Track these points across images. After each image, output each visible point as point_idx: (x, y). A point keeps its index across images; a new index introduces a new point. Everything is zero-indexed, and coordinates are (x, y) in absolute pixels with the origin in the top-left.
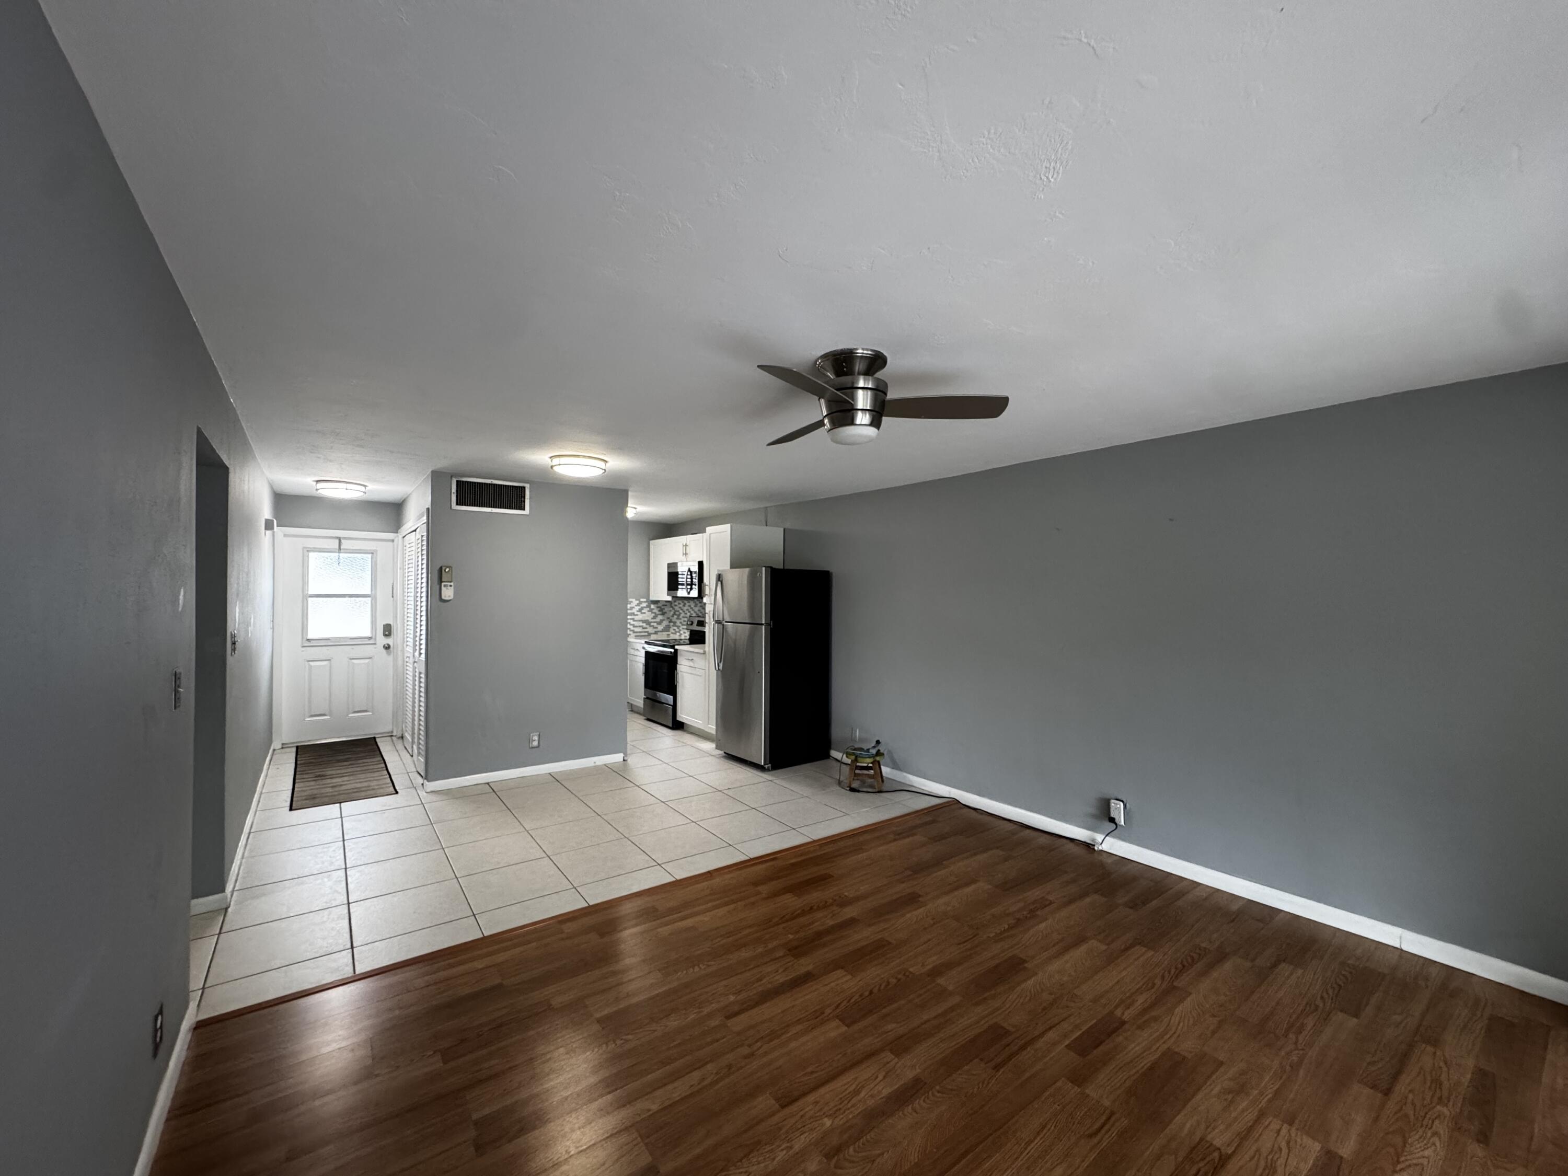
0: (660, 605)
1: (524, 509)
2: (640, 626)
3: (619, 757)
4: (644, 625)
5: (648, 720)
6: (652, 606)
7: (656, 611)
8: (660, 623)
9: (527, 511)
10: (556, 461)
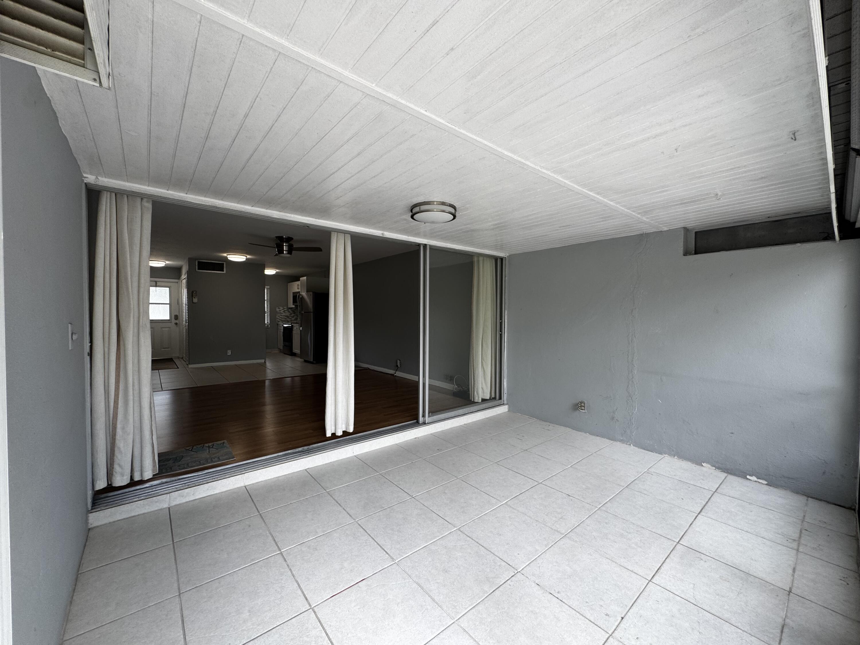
0: (293, 309)
1: (224, 271)
2: (284, 318)
3: (263, 361)
4: (286, 317)
5: (285, 354)
6: (289, 310)
7: (291, 312)
8: (293, 317)
9: (225, 272)
10: (228, 256)
